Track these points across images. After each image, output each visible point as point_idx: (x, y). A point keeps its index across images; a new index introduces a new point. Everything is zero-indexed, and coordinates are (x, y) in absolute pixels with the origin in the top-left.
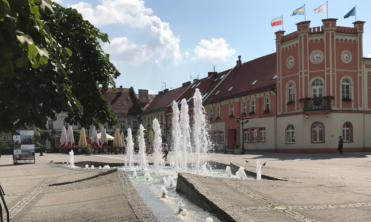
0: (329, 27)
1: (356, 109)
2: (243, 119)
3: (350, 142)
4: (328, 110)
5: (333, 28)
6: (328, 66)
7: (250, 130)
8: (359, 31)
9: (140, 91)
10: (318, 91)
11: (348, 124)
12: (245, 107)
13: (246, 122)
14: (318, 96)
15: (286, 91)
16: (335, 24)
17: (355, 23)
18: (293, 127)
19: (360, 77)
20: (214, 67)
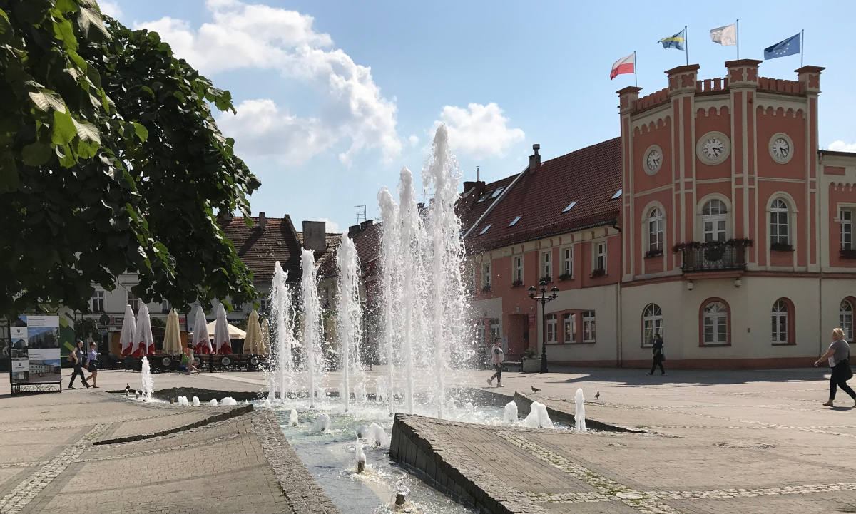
0: (741, 79)
1: (802, 269)
2: (543, 291)
3: (789, 344)
4: (738, 270)
5: (752, 82)
6: (739, 170)
7: (559, 317)
8: (809, 89)
9: (304, 223)
10: (715, 226)
11: (784, 304)
12: (550, 264)
13: (550, 299)
14: (715, 238)
15: (643, 226)
16: (756, 72)
17: (801, 71)
18: (658, 311)
19: (813, 194)
20: (478, 170)
